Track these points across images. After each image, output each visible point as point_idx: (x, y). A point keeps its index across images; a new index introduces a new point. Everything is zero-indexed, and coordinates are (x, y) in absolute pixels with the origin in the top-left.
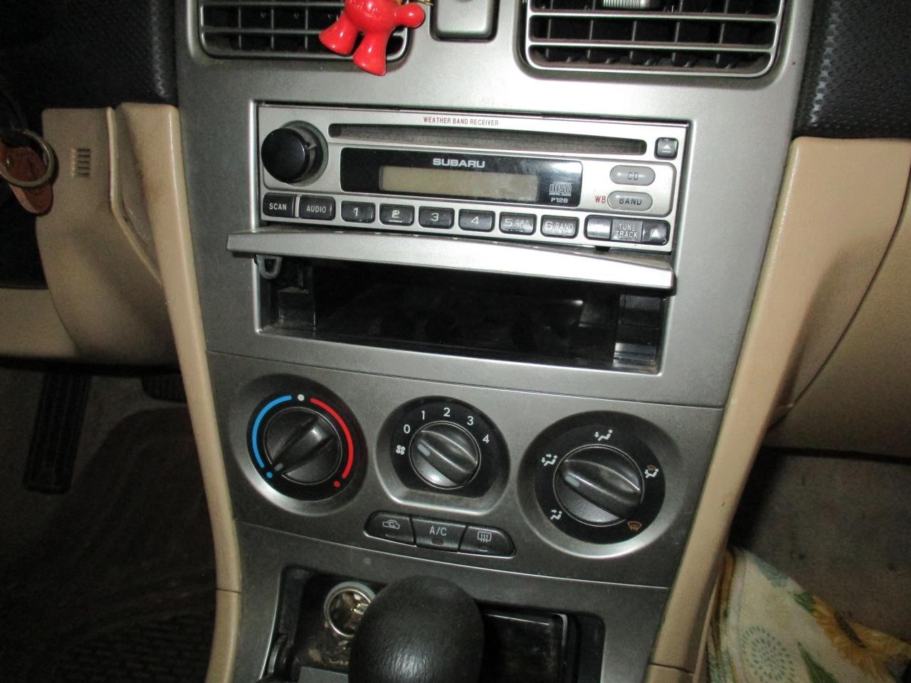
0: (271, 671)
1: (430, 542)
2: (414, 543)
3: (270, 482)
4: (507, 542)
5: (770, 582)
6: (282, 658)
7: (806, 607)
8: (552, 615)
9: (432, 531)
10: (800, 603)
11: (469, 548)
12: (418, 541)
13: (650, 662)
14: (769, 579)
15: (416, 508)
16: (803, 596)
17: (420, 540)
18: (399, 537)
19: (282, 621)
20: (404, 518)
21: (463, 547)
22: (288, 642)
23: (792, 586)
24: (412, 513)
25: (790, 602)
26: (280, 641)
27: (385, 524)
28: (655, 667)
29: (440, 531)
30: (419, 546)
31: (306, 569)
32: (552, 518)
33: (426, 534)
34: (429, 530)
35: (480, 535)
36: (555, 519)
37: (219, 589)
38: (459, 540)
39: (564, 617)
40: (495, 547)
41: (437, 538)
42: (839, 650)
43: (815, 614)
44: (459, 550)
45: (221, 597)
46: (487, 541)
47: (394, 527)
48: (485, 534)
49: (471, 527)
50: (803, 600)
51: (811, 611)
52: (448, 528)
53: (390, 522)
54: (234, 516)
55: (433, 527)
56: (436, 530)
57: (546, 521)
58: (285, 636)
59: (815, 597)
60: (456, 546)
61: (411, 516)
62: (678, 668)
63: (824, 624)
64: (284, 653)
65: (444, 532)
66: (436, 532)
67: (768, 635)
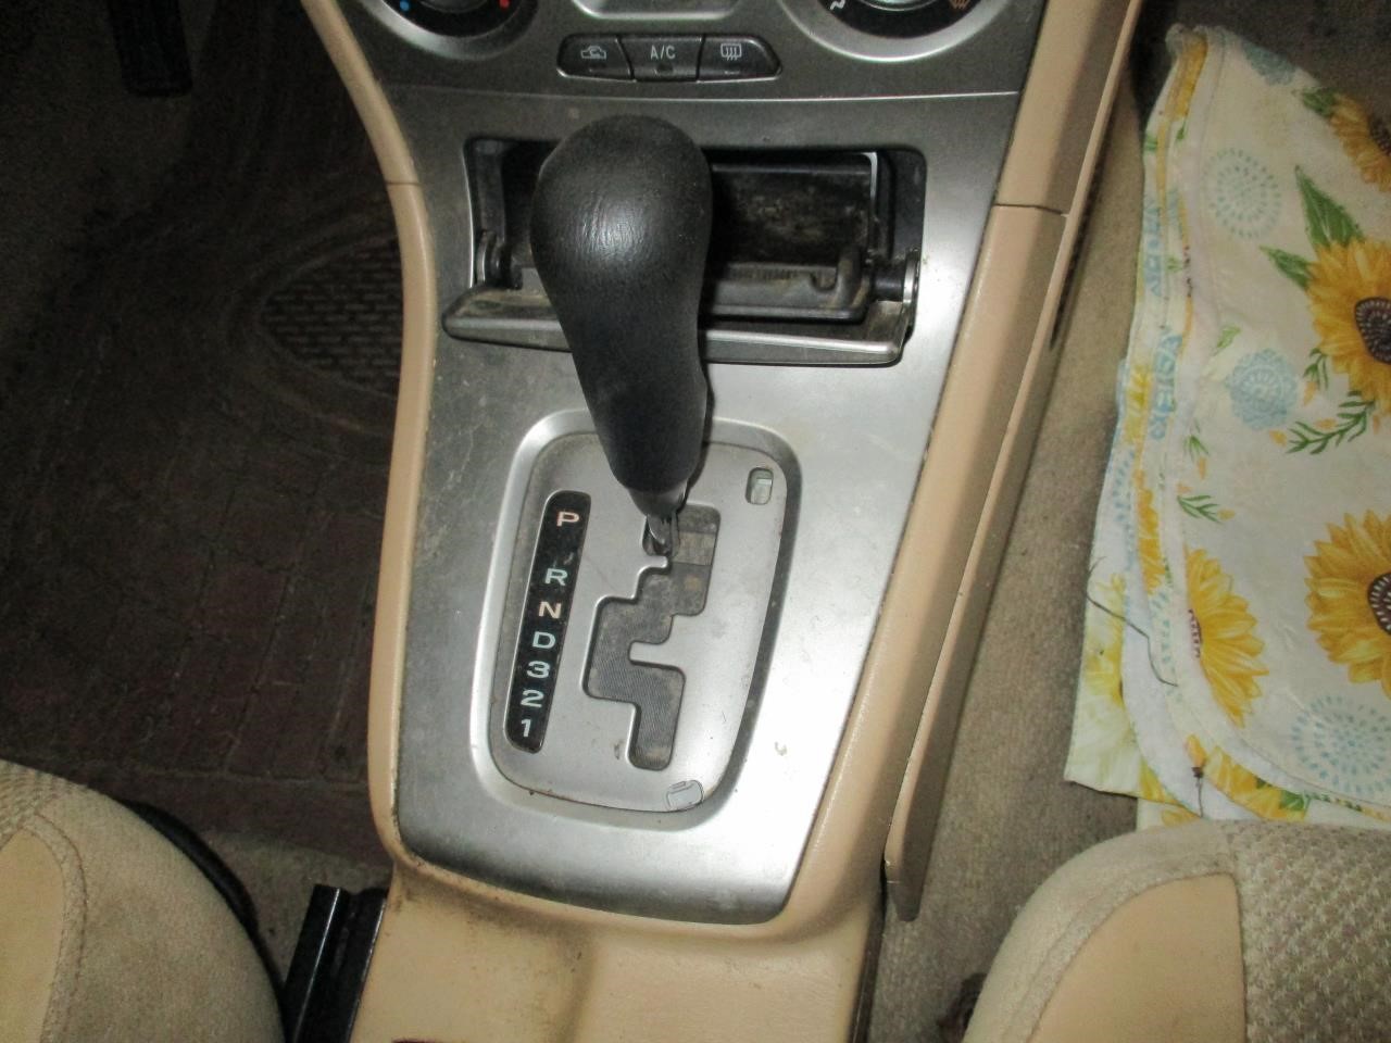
0: (483, 277)
1: (655, 72)
2: (632, 77)
3: (408, 15)
4: (765, 55)
5: (1263, 78)
6: (492, 261)
7: (1319, 111)
8: (854, 156)
9: (654, 54)
10: (1311, 107)
11: (712, 72)
12: (636, 73)
13: (993, 202)
14: (1263, 73)
15: (622, 23)
16: (1319, 97)
17: (641, 71)
18: (608, 71)
19: (483, 214)
20: (609, 40)
21: (703, 72)
22: (498, 239)
23: (1302, 80)
24: (622, 32)
25: (1293, 107)
26: (485, 239)
27: (585, 54)
28: (1002, 208)
29: (665, 53)
30: (639, 80)
31: (497, 139)
32: (832, 7)
33: (647, 61)
34: (648, 53)
35: (724, 48)
36: (836, 8)
37: (391, 183)
38: (695, 60)
39: (873, 156)
40: (749, 65)
41: (663, 65)
42: (1365, 169)
43: (1334, 120)
44: (698, 77)
45: (394, 194)
46: (736, 57)
47: (598, 56)
48: (731, 49)
49: (709, 40)
50: (1318, 101)
51: (1330, 116)
52: (675, 45)
53: (591, 49)
54: (376, 77)
55: (653, 48)
56: (659, 50)
57: (823, 13)
58: (491, 233)
59: (1338, 96)
60: (693, 72)
61: (620, 36)
62: (1038, 207)
63: (1344, 135)
64: (494, 255)
65: (671, 52)
66: (659, 55)
67: (1248, 159)
